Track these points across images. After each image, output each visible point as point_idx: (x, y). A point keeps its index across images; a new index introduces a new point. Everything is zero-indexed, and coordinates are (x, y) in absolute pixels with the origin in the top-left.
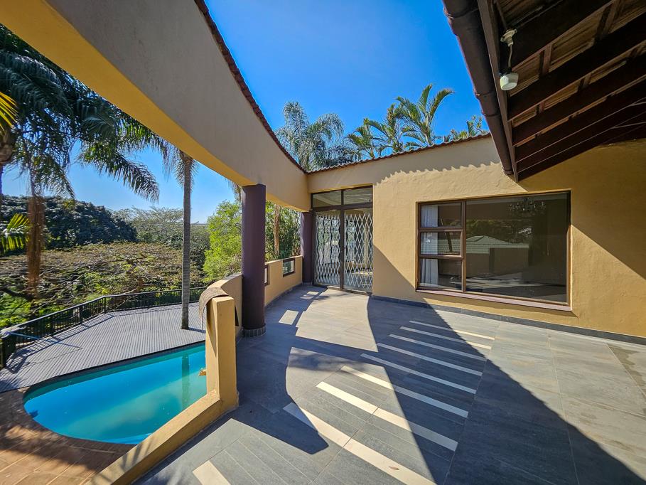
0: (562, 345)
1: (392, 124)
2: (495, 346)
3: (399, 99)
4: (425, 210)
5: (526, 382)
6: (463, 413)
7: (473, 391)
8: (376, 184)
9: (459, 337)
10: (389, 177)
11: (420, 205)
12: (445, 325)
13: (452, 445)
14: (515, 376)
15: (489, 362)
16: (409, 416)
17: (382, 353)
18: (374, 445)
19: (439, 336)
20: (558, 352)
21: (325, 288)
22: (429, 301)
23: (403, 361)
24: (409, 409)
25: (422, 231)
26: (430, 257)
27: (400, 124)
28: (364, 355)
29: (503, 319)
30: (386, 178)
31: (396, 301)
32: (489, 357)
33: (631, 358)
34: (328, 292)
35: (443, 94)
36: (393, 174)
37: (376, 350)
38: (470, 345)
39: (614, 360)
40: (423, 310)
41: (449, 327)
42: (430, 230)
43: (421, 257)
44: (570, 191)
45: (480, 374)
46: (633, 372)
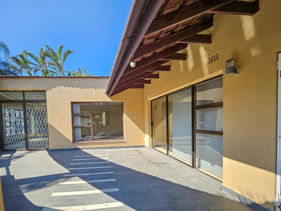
0: (125, 152)
1: (43, 59)
2: (110, 157)
3: (47, 46)
4: (74, 105)
5: (124, 165)
6: (114, 180)
7: (113, 172)
8: (48, 91)
9: (97, 158)
10: (55, 88)
11: (72, 103)
12: (89, 154)
13: (117, 190)
14: (120, 164)
15: (111, 162)
16: (99, 188)
17: (72, 172)
18: (94, 203)
19: (90, 159)
20: (126, 154)
21: (14, 151)
22: (79, 147)
23: (83, 172)
24: (97, 186)
25: (74, 116)
26: (78, 127)
27: (47, 59)
28: (64, 175)
29: (107, 148)
30: (54, 88)
31: (63, 150)
32: (110, 161)
33: (140, 151)
34: (18, 153)
35: (69, 52)
36: (58, 86)
37: (69, 172)
38: (102, 159)
39: (137, 153)
40: (77, 151)
41: (91, 155)
42: (77, 115)
43: (74, 128)
44: (123, 102)
45: (111, 167)
46: (142, 155)
